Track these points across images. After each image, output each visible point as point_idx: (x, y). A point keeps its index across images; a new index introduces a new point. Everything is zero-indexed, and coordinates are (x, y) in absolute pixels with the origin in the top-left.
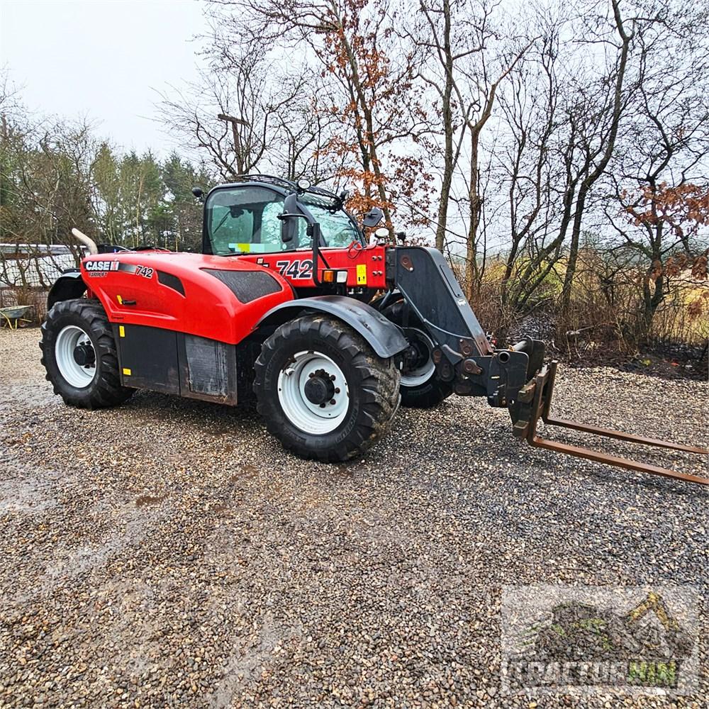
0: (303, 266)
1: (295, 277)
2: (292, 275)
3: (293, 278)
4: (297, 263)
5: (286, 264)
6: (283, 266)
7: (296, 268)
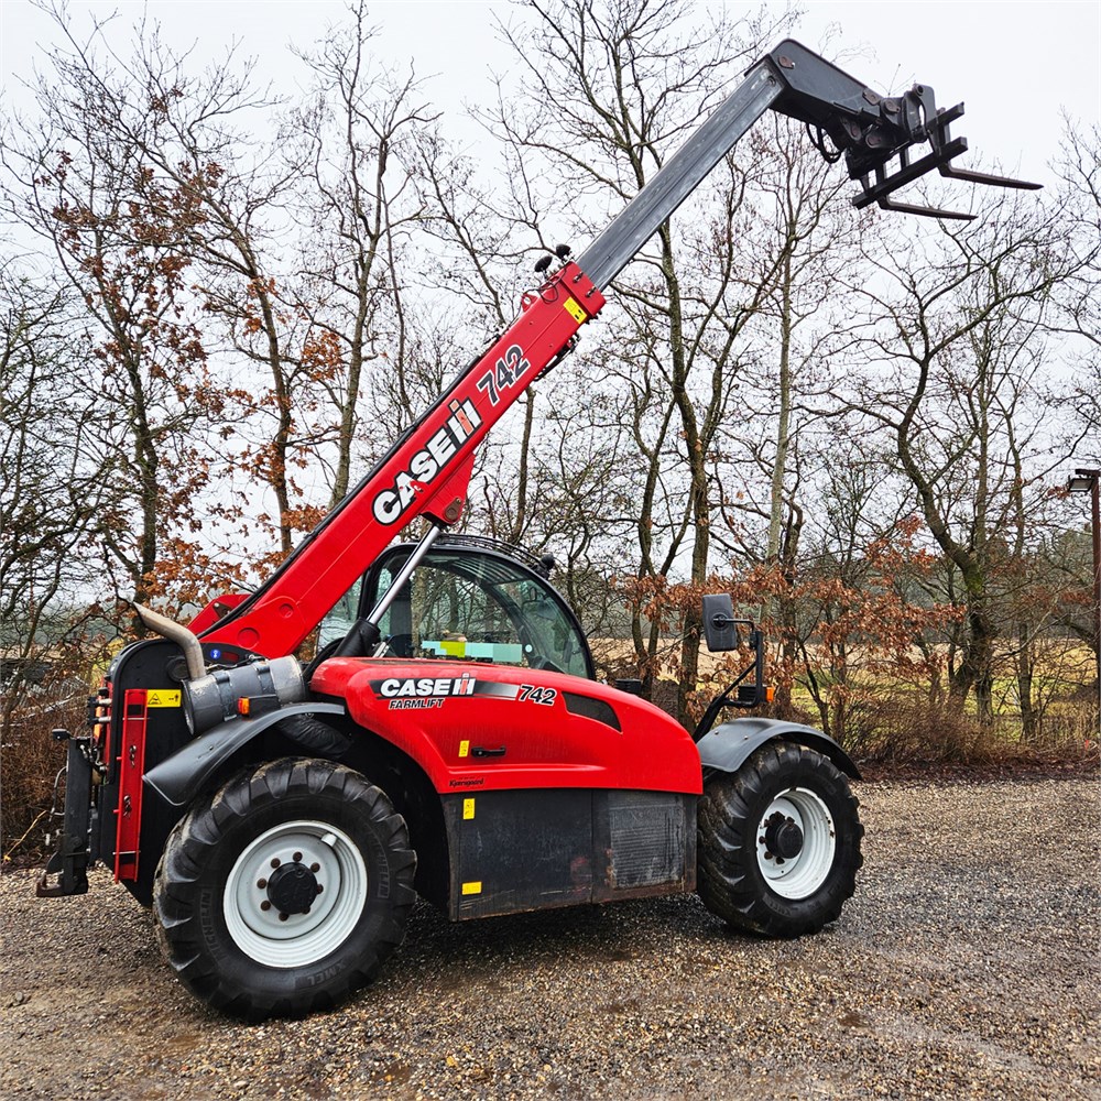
0: (510, 361)
1: (511, 382)
2: (507, 383)
3: (510, 386)
4: (501, 365)
5: (490, 377)
6: (488, 384)
7: (504, 370)
